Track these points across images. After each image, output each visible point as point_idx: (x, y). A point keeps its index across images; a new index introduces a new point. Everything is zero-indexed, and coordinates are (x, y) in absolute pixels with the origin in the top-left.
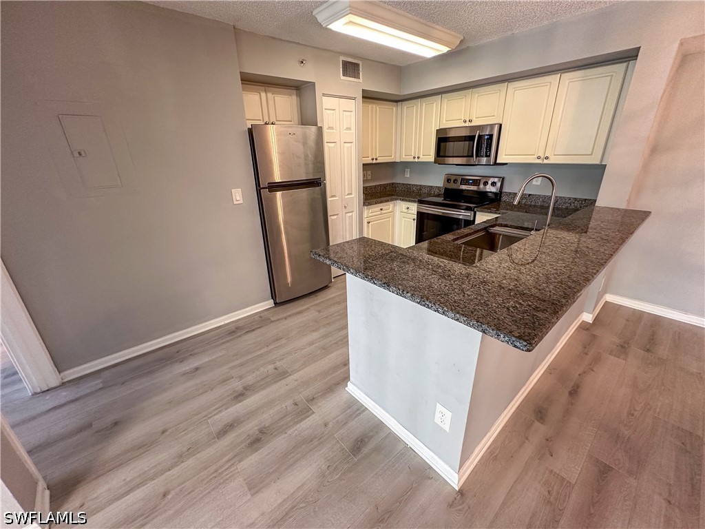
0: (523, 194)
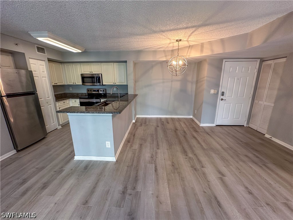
0: (112, 93)
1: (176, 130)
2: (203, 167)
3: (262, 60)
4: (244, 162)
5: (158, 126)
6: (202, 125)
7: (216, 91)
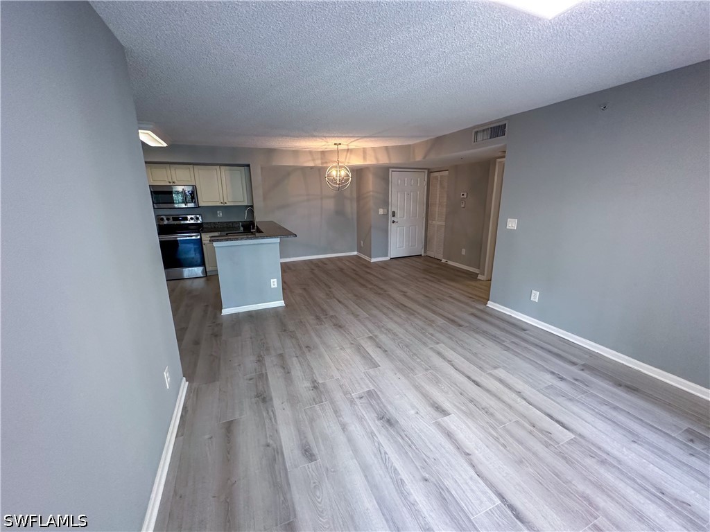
1: (341, 270)
2: (385, 291)
3: (430, 172)
4: (422, 282)
5: (313, 270)
6: (373, 260)
7: (386, 210)
